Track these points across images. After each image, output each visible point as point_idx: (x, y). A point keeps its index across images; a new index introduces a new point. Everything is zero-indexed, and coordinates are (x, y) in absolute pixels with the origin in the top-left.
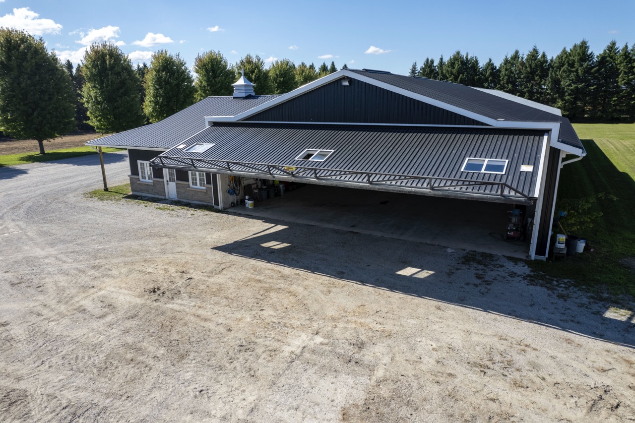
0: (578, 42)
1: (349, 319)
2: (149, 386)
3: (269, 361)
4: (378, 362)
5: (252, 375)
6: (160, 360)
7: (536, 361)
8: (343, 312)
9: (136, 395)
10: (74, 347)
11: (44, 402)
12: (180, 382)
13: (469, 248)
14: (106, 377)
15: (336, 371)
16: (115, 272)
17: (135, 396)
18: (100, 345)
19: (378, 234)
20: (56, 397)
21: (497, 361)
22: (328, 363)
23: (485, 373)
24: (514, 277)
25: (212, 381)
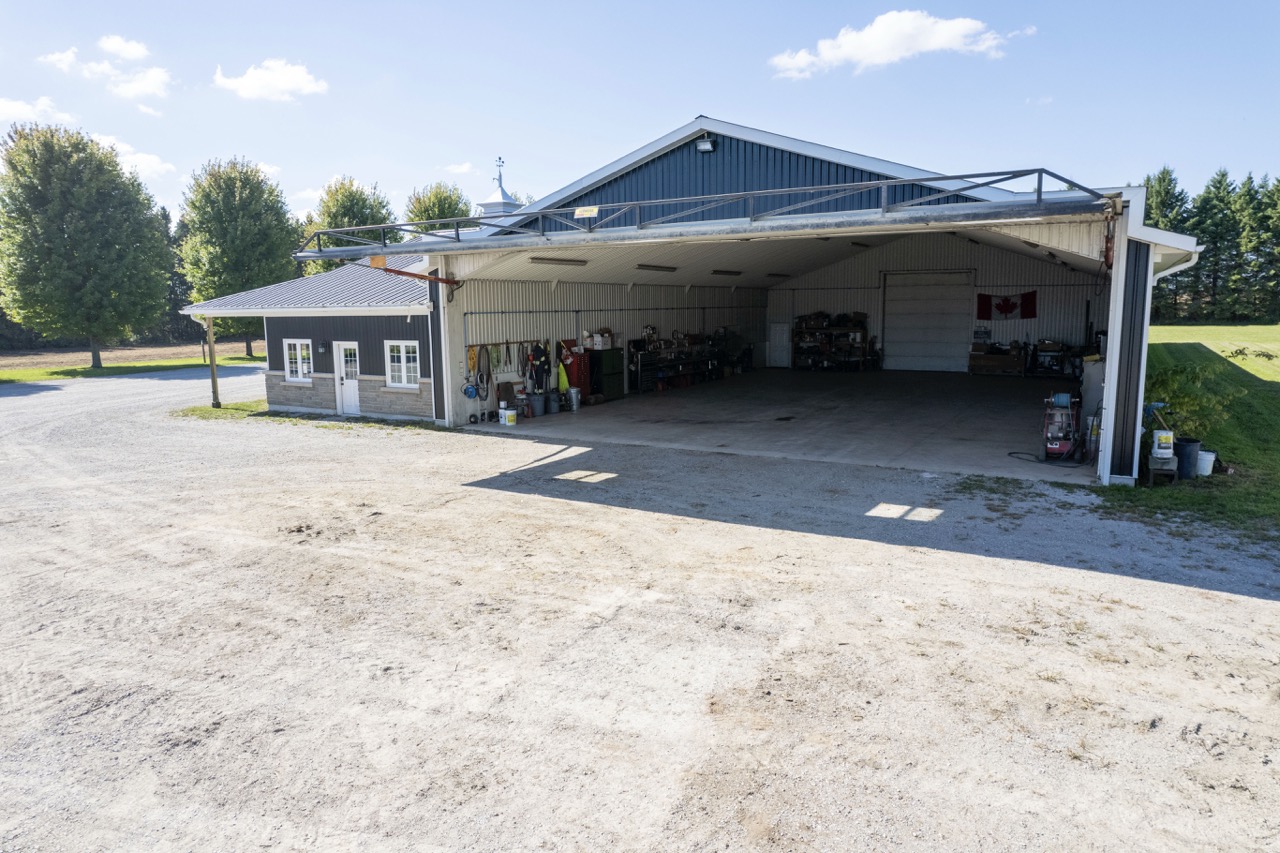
0: (1155, 171)
1: (719, 567)
2: (273, 662)
3: (542, 626)
4: (787, 626)
5: (505, 647)
6: (299, 625)
7: (1140, 625)
8: (704, 557)
9: (241, 674)
10: (116, 605)
11: (33, 684)
12: (341, 656)
13: (967, 471)
14: (177, 649)
15: (691, 641)
16: (217, 507)
17: (237, 676)
18: (173, 604)
19: (777, 455)
20: (61, 677)
21: (1052, 624)
22: (675, 630)
23: (1027, 641)
24: (1070, 509)
25: (414, 655)
